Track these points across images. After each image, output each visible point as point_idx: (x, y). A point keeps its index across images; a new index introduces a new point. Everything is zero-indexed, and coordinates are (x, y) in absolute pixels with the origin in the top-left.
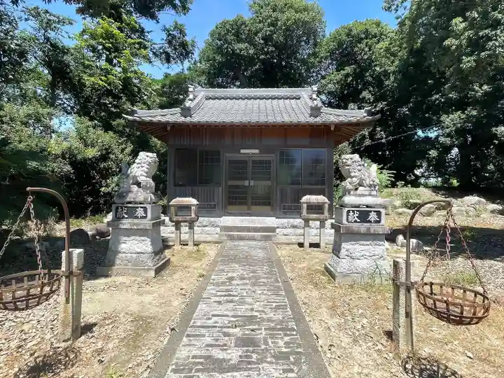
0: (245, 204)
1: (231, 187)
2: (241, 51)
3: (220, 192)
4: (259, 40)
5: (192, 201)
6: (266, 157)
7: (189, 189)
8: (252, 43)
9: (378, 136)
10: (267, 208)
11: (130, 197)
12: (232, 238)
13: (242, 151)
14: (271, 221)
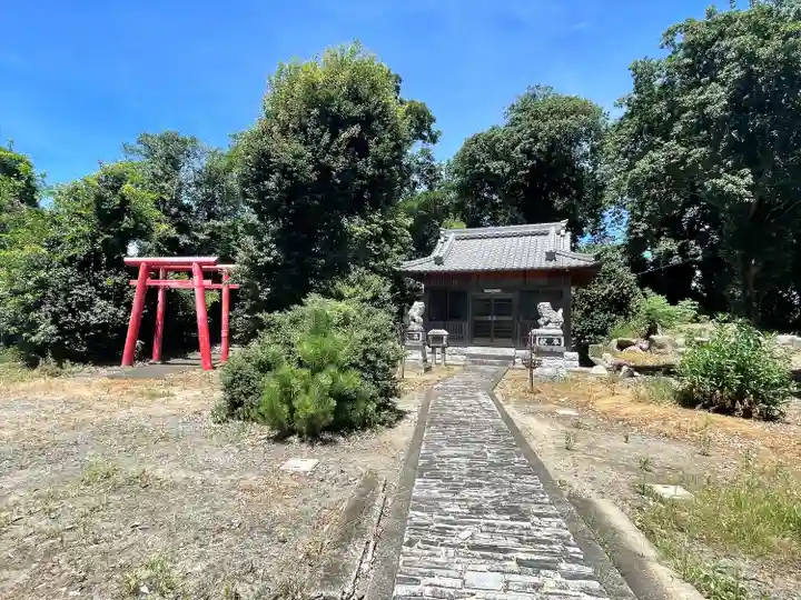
0: (488, 336)
1: (477, 322)
2: (495, 169)
3: (467, 326)
4: (517, 154)
5: (444, 332)
6: (509, 296)
7: (441, 323)
8: (508, 158)
9: (692, 252)
10: (509, 341)
11: (410, 328)
12: (475, 363)
13: (486, 291)
14: (510, 352)
